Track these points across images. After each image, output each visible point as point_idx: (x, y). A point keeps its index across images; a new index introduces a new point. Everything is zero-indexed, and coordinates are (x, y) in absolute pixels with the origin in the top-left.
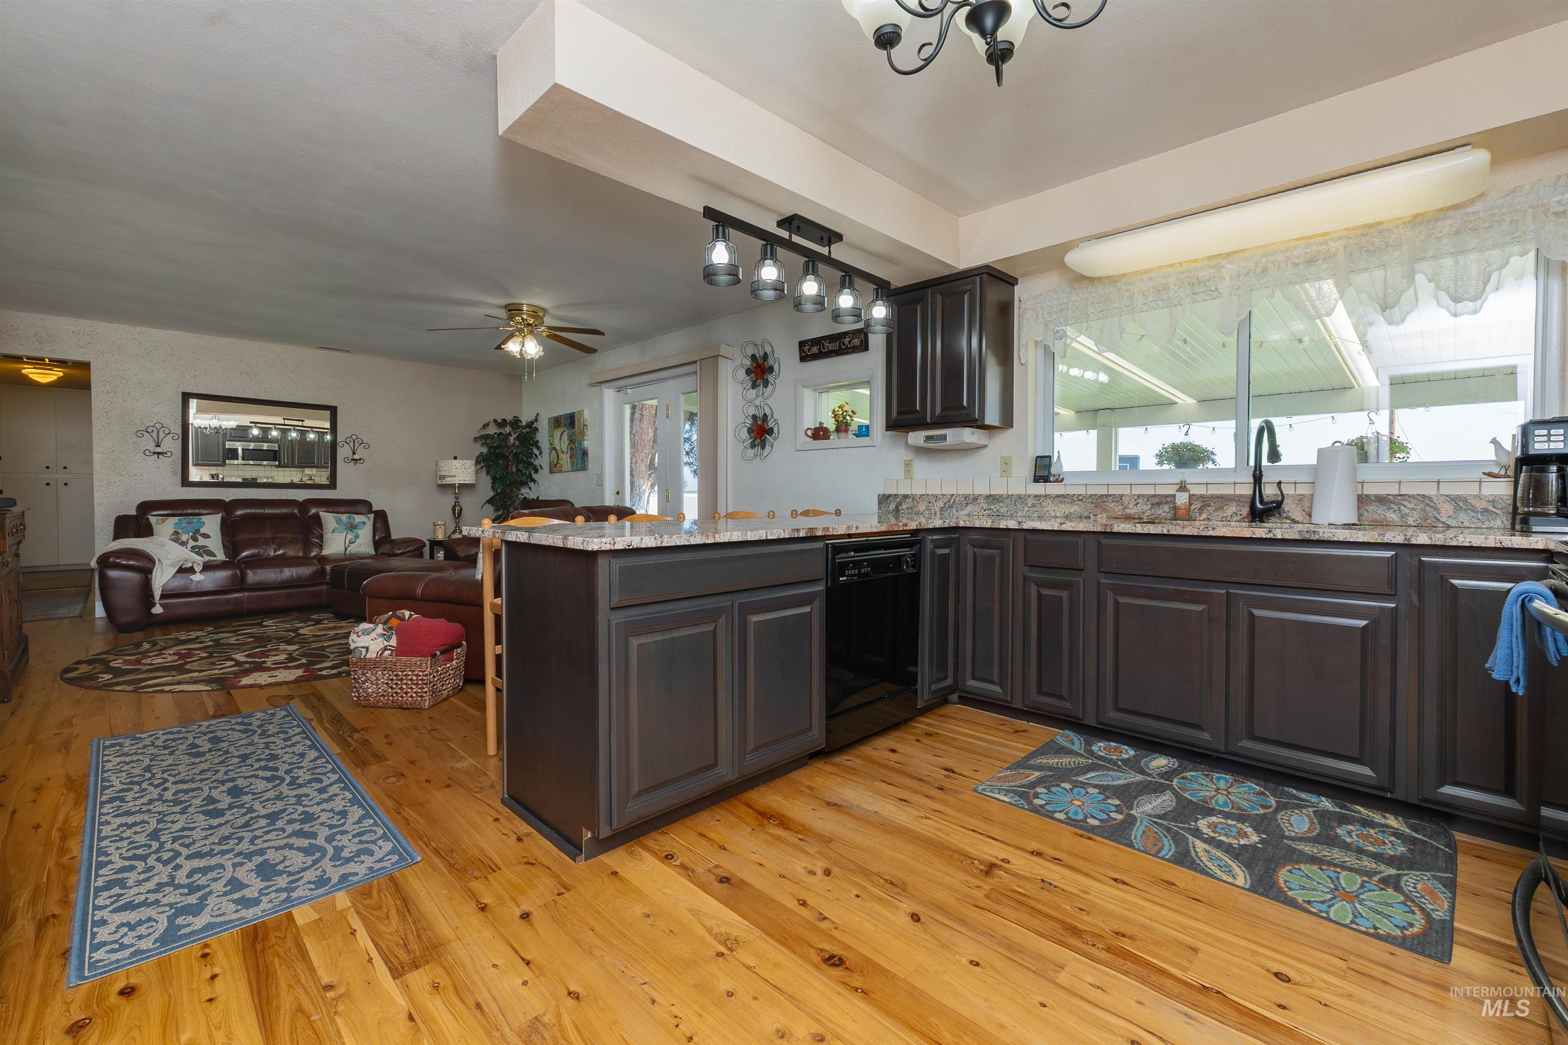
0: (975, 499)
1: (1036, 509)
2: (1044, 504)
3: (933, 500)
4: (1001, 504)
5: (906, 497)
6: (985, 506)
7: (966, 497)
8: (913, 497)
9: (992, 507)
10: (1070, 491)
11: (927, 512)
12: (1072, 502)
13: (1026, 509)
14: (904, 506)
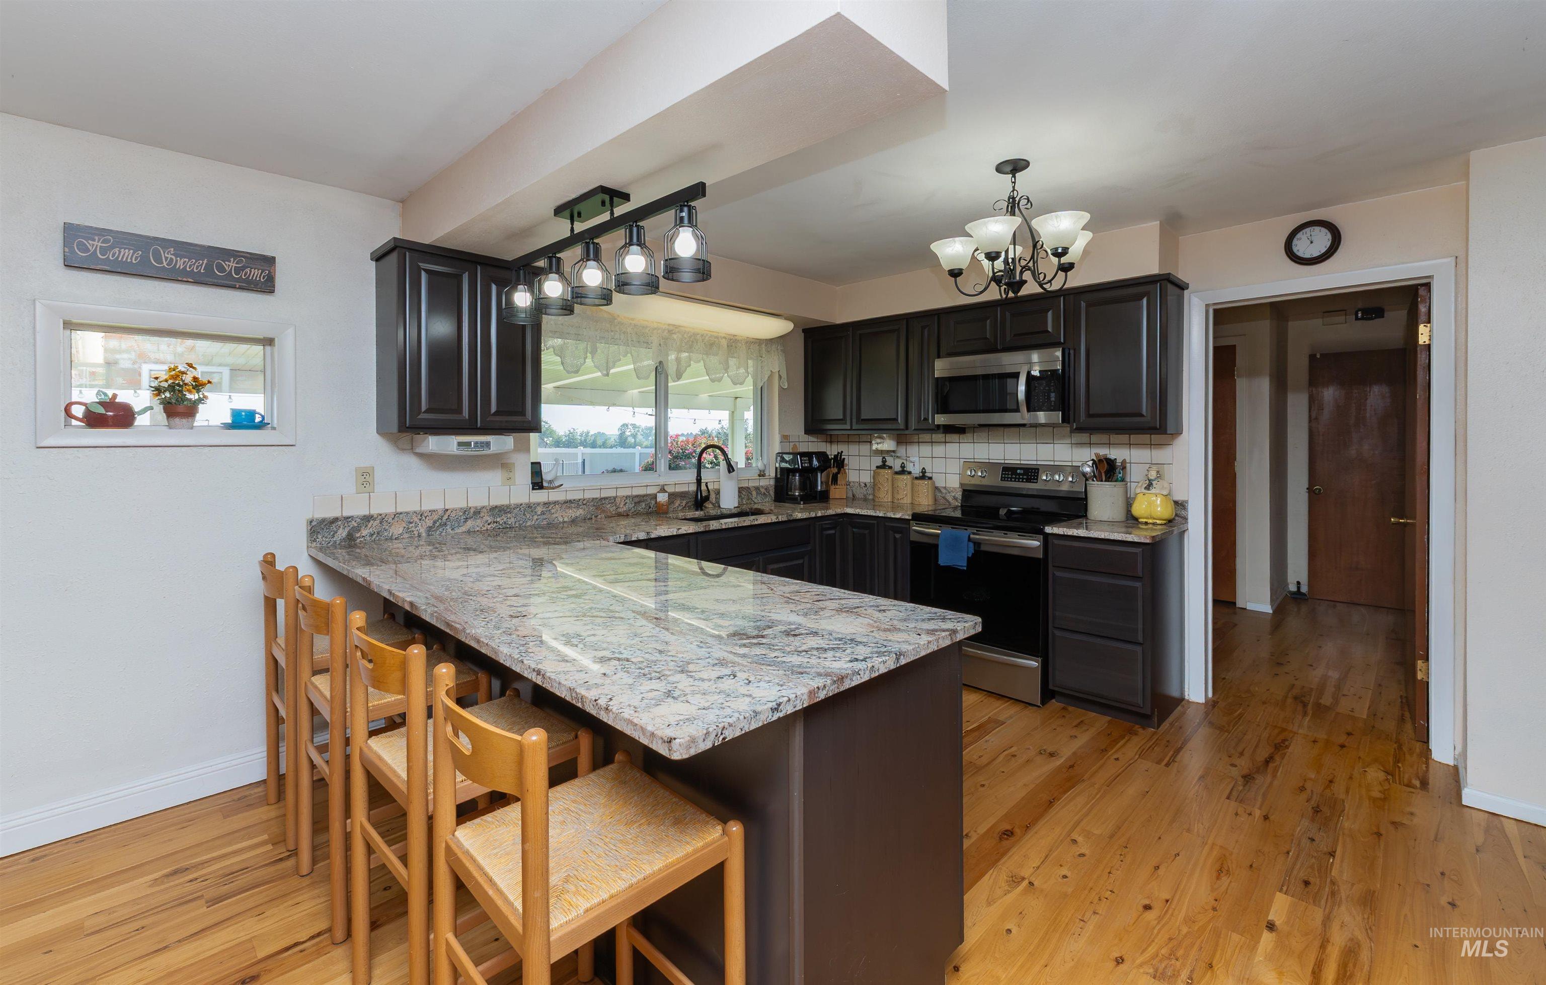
0: (477, 512)
1: (545, 517)
2: (553, 511)
3: (416, 519)
4: (509, 515)
5: (368, 519)
6: (490, 520)
7: (465, 511)
8: (382, 518)
9: (498, 520)
10: (571, 496)
11: (406, 536)
12: (578, 507)
13: (535, 517)
14: (365, 532)
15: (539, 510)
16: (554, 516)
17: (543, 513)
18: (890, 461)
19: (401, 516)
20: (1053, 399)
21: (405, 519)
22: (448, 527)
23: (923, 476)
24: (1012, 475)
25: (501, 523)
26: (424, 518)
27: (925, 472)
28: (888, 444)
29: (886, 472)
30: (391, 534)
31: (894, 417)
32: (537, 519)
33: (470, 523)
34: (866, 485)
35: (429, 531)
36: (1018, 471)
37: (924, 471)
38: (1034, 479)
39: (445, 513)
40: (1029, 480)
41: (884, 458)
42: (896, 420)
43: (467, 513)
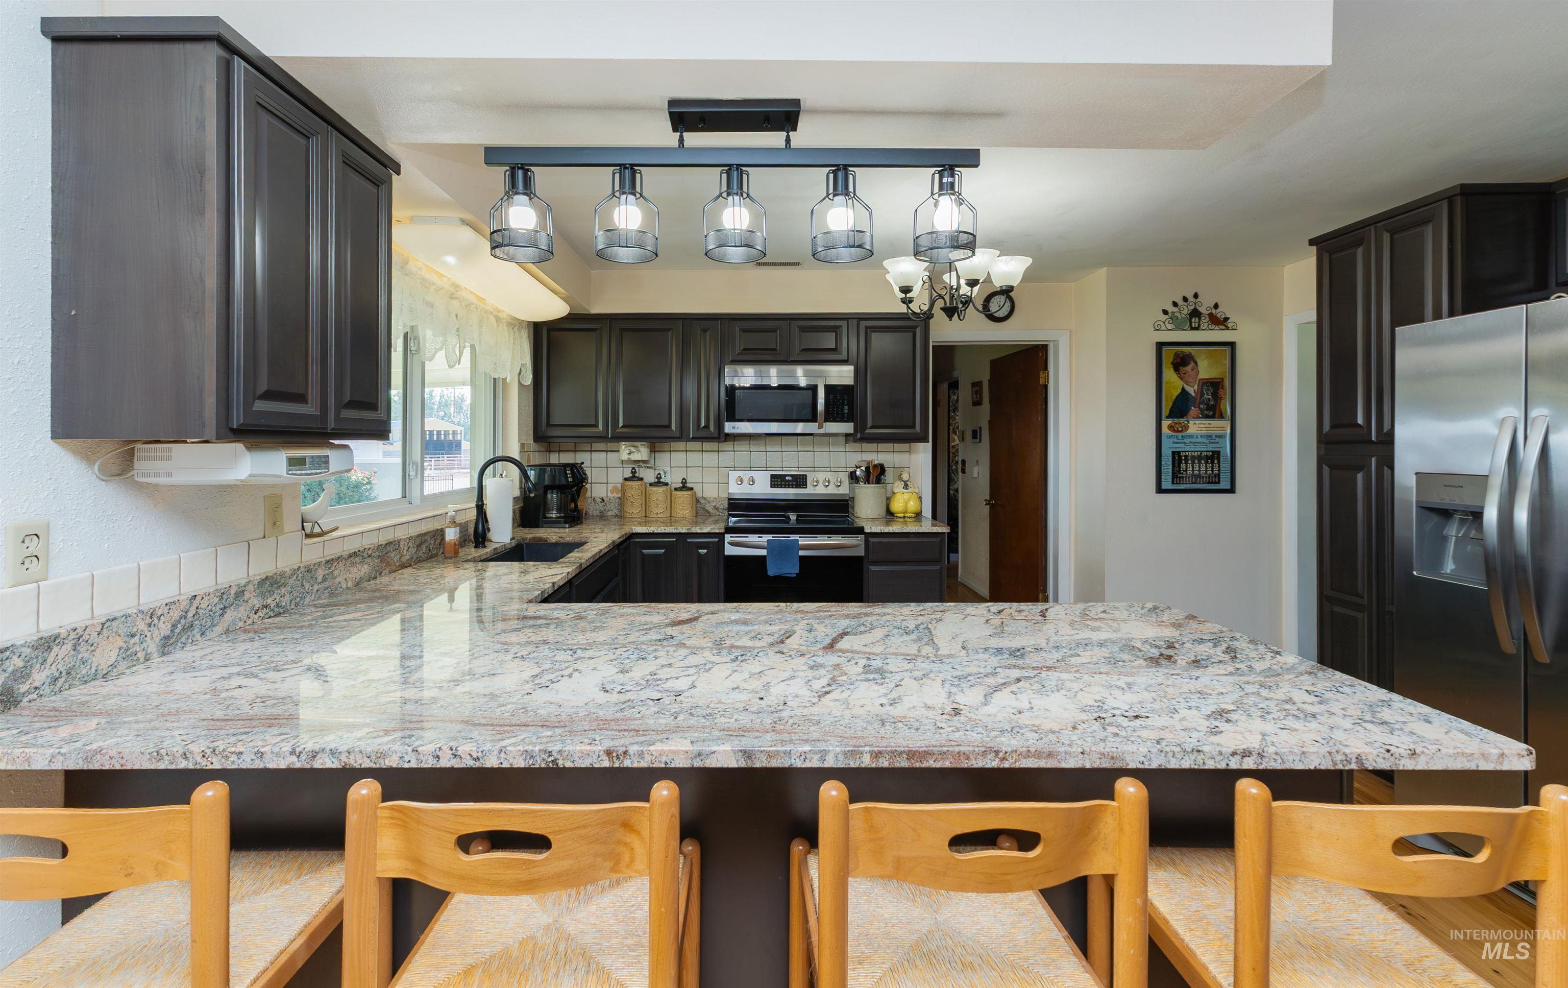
3: (141, 625)
4: (283, 590)
8: (78, 637)
12: (363, 562)
15: (320, 574)
16: (338, 580)
17: (325, 579)
18: (641, 473)
19: (115, 624)
20: (846, 411)
21: (123, 630)
22: (195, 632)
23: (684, 486)
24: (781, 482)
25: (272, 606)
26: (156, 621)
27: (686, 483)
28: (641, 452)
29: (635, 484)
30: (93, 671)
31: (667, 423)
32: (317, 591)
33: (230, 615)
34: (603, 500)
35: (164, 646)
36: (787, 478)
37: (684, 482)
38: (803, 485)
39: (191, 604)
40: (798, 486)
41: (633, 468)
42: (669, 426)
43: (225, 597)
